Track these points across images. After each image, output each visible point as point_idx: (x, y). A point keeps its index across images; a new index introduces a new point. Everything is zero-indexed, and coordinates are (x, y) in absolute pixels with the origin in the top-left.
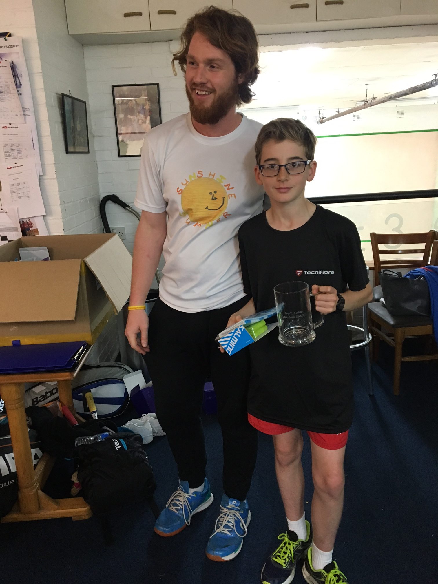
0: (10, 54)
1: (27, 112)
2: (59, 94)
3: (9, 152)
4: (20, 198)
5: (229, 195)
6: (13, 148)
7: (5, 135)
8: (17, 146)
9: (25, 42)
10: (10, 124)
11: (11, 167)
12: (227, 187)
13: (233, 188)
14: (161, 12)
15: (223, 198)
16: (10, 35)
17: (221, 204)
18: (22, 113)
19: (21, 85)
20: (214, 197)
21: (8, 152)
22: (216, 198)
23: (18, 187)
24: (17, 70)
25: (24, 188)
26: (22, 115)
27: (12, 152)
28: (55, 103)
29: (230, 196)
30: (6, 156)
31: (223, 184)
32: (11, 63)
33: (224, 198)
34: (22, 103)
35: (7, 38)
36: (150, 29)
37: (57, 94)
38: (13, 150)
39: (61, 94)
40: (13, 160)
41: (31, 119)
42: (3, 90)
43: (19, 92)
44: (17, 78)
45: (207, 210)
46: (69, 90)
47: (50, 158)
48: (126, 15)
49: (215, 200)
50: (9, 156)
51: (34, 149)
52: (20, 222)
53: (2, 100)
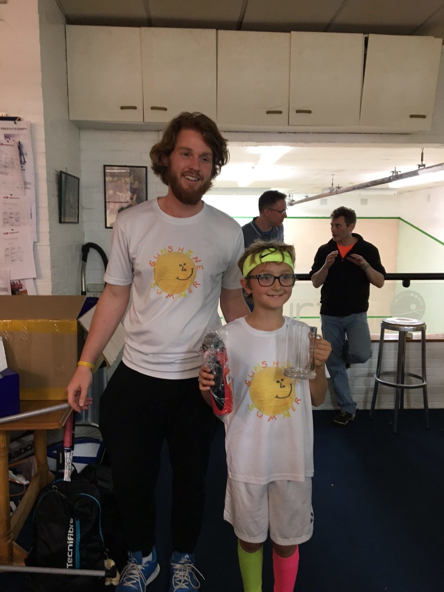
0: (18, 135)
1: (28, 186)
2: (59, 172)
3: (8, 220)
4: (13, 261)
6: (12, 216)
7: (5, 204)
8: (16, 215)
9: (32, 127)
10: (11, 195)
11: (7, 233)
12: (195, 260)
13: (200, 261)
14: (153, 108)
16: (20, 120)
17: (190, 275)
18: (23, 186)
19: (25, 162)
20: (184, 268)
21: (6, 219)
23: (12, 251)
24: (23, 149)
25: (18, 252)
26: (23, 188)
27: (10, 219)
28: (54, 179)
29: (198, 267)
30: (4, 223)
31: (192, 258)
32: (18, 142)
33: (192, 269)
34: (23, 176)
35: (17, 121)
36: (143, 121)
37: (56, 171)
38: (11, 218)
40: (10, 226)
41: (31, 192)
42: (7, 165)
44: (22, 156)
45: (177, 280)
46: (66, 168)
47: (45, 226)
48: (122, 108)
49: (184, 271)
50: (7, 223)
51: (31, 218)
52: (11, 283)
53: (6, 174)
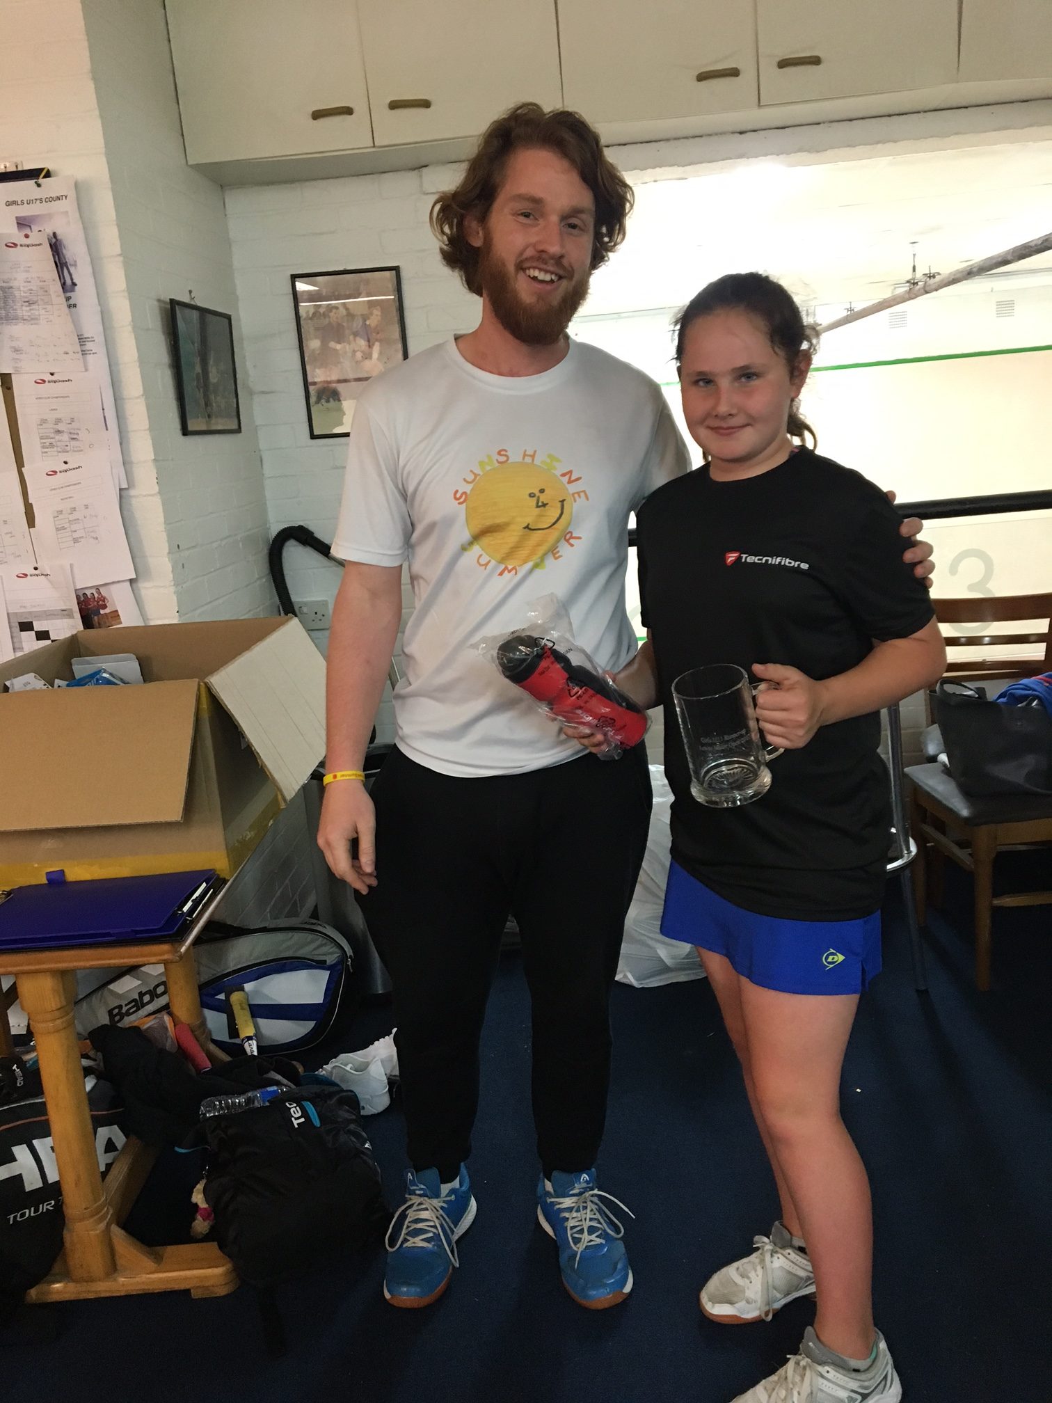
0: (49, 216)
1: (89, 346)
2: (164, 302)
3: (52, 438)
4: (76, 541)
5: (573, 494)
6: (60, 427)
7: (40, 398)
8: (70, 424)
9: (81, 188)
10: (52, 374)
11: (55, 472)
12: (567, 478)
13: (579, 479)
14: (394, 105)
15: (560, 501)
16: (48, 175)
17: (558, 516)
18: (78, 348)
19: (74, 284)
20: (541, 500)
21: (48, 437)
22: (545, 502)
23: (71, 517)
24: (64, 251)
25: (85, 517)
26: (78, 353)
27: (57, 437)
28: (154, 321)
29: (576, 495)
30: (43, 447)
31: (558, 473)
32: (52, 235)
33: (563, 501)
34: (76, 323)
35: (41, 180)
36: (372, 145)
37: (159, 301)
38: (58, 432)
39: (168, 301)
40: (60, 454)
41: (98, 362)
42: (35, 299)
43: (71, 302)
44: (65, 271)
45: (527, 530)
46: (190, 292)
47: (143, 448)
48: (317, 115)
49: (542, 508)
50: (52, 446)
51: (107, 429)
52: (78, 597)
53: (33, 320)
